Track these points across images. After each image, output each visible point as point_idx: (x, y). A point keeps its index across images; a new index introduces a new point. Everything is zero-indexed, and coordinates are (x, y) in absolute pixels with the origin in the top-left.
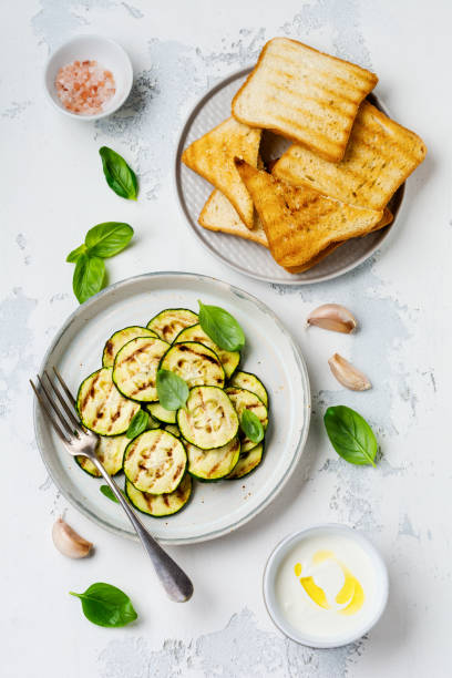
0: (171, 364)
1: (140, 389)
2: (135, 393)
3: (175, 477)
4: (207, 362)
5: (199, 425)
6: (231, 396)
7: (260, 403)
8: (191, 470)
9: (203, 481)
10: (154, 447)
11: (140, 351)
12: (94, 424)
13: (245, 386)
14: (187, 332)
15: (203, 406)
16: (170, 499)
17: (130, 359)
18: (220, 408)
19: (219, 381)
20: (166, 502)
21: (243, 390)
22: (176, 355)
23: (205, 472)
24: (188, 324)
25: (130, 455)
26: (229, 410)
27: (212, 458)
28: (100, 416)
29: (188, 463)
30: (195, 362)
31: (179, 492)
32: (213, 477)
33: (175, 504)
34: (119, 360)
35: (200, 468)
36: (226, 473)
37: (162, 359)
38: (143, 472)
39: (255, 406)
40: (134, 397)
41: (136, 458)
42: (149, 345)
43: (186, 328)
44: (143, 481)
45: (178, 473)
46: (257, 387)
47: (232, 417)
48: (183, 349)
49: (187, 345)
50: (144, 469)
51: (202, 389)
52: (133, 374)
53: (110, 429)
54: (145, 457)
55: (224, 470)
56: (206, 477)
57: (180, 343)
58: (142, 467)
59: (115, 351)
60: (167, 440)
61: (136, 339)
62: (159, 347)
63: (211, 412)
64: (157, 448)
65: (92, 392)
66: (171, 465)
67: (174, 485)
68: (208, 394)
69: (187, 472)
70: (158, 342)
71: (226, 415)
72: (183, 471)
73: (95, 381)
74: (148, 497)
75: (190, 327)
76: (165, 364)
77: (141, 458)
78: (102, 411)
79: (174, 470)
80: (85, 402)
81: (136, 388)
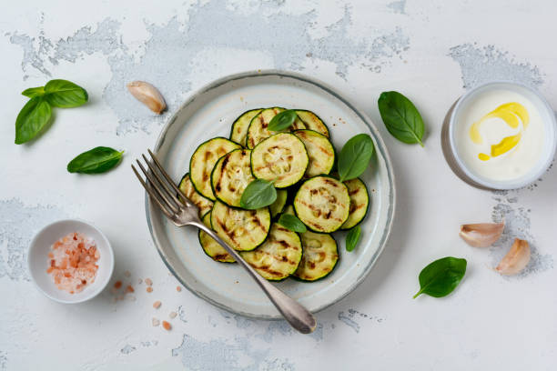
0: (233, 198)
1: (259, 224)
2: (263, 229)
3: (335, 185)
4: (228, 166)
5: (287, 165)
6: (256, 143)
7: (260, 116)
8: (327, 172)
9: (335, 160)
10: (310, 207)
11: (224, 227)
12: (293, 263)
13: (244, 132)
14: (199, 189)
15: (269, 165)
16: (352, 189)
17: (232, 235)
18: (269, 150)
19: (244, 154)
20: (355, 192)
21: (248, 133)
22: (225, 194)
23: (329, 159)
24: (190, 189)
25: (319, 227)
26: (270, 143)
27: (314, 152)
28: (285, 259)
29: (322, 175)
30: (229, 177)
32: (332, 151)
35: (325, 164)
36: (327, 141)
37: (229, 207)
38: (333, 214)
39: (262, 121)
40: (267, 228)
41: (321, 220)
42: (218, 221)
43: (195, 189)
44: (341, 212)
45: (331, 183)
46: (244, 123)
47: (276, 139)
48: (219, 188)
49: (215, 185)
50: (330, 213)
51: (254, 168)
52: (245, 232)
53: (296, 248)
54: (320, 214)
55: (324, 142)
56: (333, 158)
57: (214, 193)
58: (328, 216)
59: (222, 251)
60: (303, 195)
62: (220, 211)
63: (275, 156)
64: (311, 203)
65: (265, 268)
66: (324, 189)
67: (341, 186)
68: (258, 160)
69: (329, 175)
70: (214, 213)
71: (275, 144)
72: (329, 179)
73: (254, 266)
74: (353, 208)
75: (194, 185)
76: (234, 204)
77: (321, 217)
78: (281, 258)
79: (328, 186)
80: (275, 273)
81: (259, 229)
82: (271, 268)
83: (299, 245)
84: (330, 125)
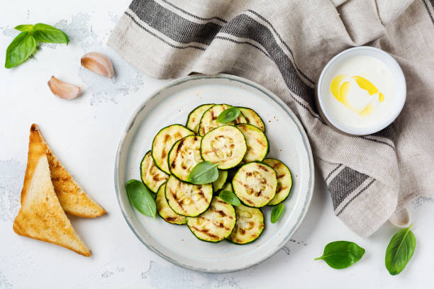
0: (184, 175)
1: (203, 197)
2: (206, 200)
3: (266, 170)
4: (182, 148)
5: (229, 152)
6: (206, 132)
7: (211, 110)
8: (261, 160)
9: (268, 151)
10: (245, 186)
11: (175, 197)
12: (228, 229)
13: (197, 122)
14: (158, 164)
15: (215, 151)
16: (279, 174)
17: (181, 203)
18: (216, 138)
19: (196, 139)
20: (282, 176)
21: (201, 123)
22: (178, 171)
23: (263, 149)
24: (151, 163)
25: (251, 203)
26: (217, 133)
27: (252, 143)
28: (222, 225)
29: (257, 162)
30: (183, 157)
31: (275, 167)
32: (266, 143)
33: (283, 170)
34: (181, 212)
35: (259, 152)
36: (262, 134)
37: (181, 181)
38: (263, 193)
39: (213, 114)
40: (209, 201)
41: (253, 197)
42: (171, 191)
43: (155, 164)
44: (270, 192)
45: (263, 168)
46: (198, 114)
47: (222, 130)
48: (173, 166)
49: (171, 163)
50: (260, 192)
51: (203, 152)
52: (192, 202)
53: (231, 218)
54: (252, 192)
55: (260, 135)
56: (266, 149)
57: (170, 169)
58: (259, 194)
59: (173, 215)
60: (240, 176)
61: (168, 200)
62: (173, 183)
63: (220, 144)
64: (246, 184)
65: (205, 231)
66: (258, 173)
67: (271, 170)
68: (206, 146)
69: (262, 162)
70: (168, 184)
71: (221, 135)
72: (262, 165)
73: (197, 230)
74: (279, 189)
75: (154, 161)
76: (185, 179)
77: (253, 195)
78: (219, 224)
79: (261, 171)
80: (213, 236)
81: (203, 200)
82: (209, 232)
83: (234, 215)
84: (266, 121)
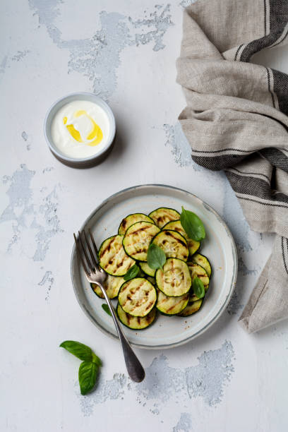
0: (159, 241)
1: (138, 252)
2: (134, 254)
3: (147, 308)
4: (179, 244)
5: (169, 281)
6: (190, 267)
7: (207, 275)
8: (157, 306)
9: (163, 314)
10: (139, 288)
11: (142, 229)
12: (106, 267)
13: (200, 263)
14: (172, 223)
15: (172, 270)
16: (141, 320)
17: (135, 233)
18: (182, 273)
19: (185, 257)
20: (139, 321)
21: (198, 265)
22: (162, 237)
23: (165, 309)
24: (173, 218)
25: (123, 290)
26: (187, 275)
27: (171, 302)
28: (111, 262)
29: (157, 302)
30: (173, 243)
31: (148, 317)
32: (169, 313)
33: (144, 324)
34: (129, 232)
35: (163, 306)
36: (177, 312)
37: (154, 237)
38: (129, 301)
39: (203, 276)
40: (133, 256)
41: (127, 292)
42: (148, 227)
43: (172, 221)
44: (128, 306)
45: (149, 306)
46: (206, 265)
47: (188, 280)
48: (168, 234)
49: (171, 232)
51: (174, 260)
52: (135, 242)
53: (115, 272)
54: (132, 293)
55: (177, 309)
56: (165, 312)
57: (167, 230)
58: (129, 298)
59: (127, 226)
60: (147, 285)
61: (141, 222)
62: (153, 230)
63: (177, 276)
65: (109, 248)
66: (146, 301)
67: (146, 313)
69: (155, 307)
70: (154, 226)
71: (185, 278)
72: (153, 306)
73: (112, 242)
74: (129, 316)
75: (174, 221)
76: (155, 240)
77: (130, 293)
78: (112, 260)
79: (148, 303)
80: (104, 253)
81: (134, 251)
82: (107, 252)
83: (116, 274)
